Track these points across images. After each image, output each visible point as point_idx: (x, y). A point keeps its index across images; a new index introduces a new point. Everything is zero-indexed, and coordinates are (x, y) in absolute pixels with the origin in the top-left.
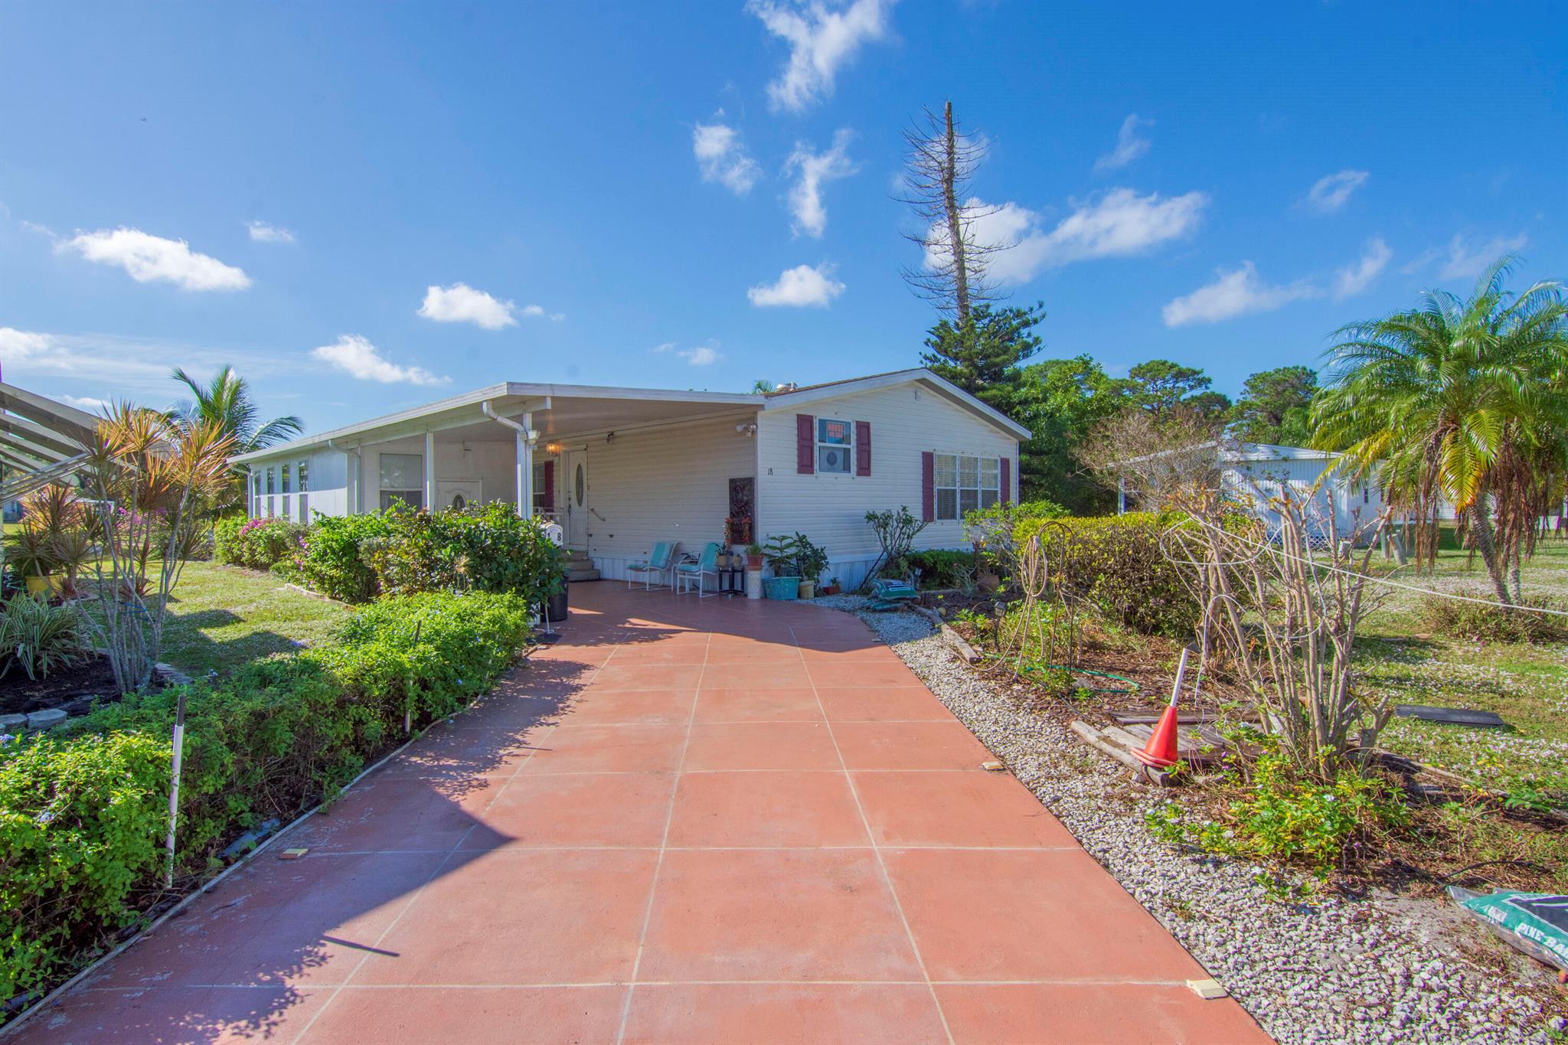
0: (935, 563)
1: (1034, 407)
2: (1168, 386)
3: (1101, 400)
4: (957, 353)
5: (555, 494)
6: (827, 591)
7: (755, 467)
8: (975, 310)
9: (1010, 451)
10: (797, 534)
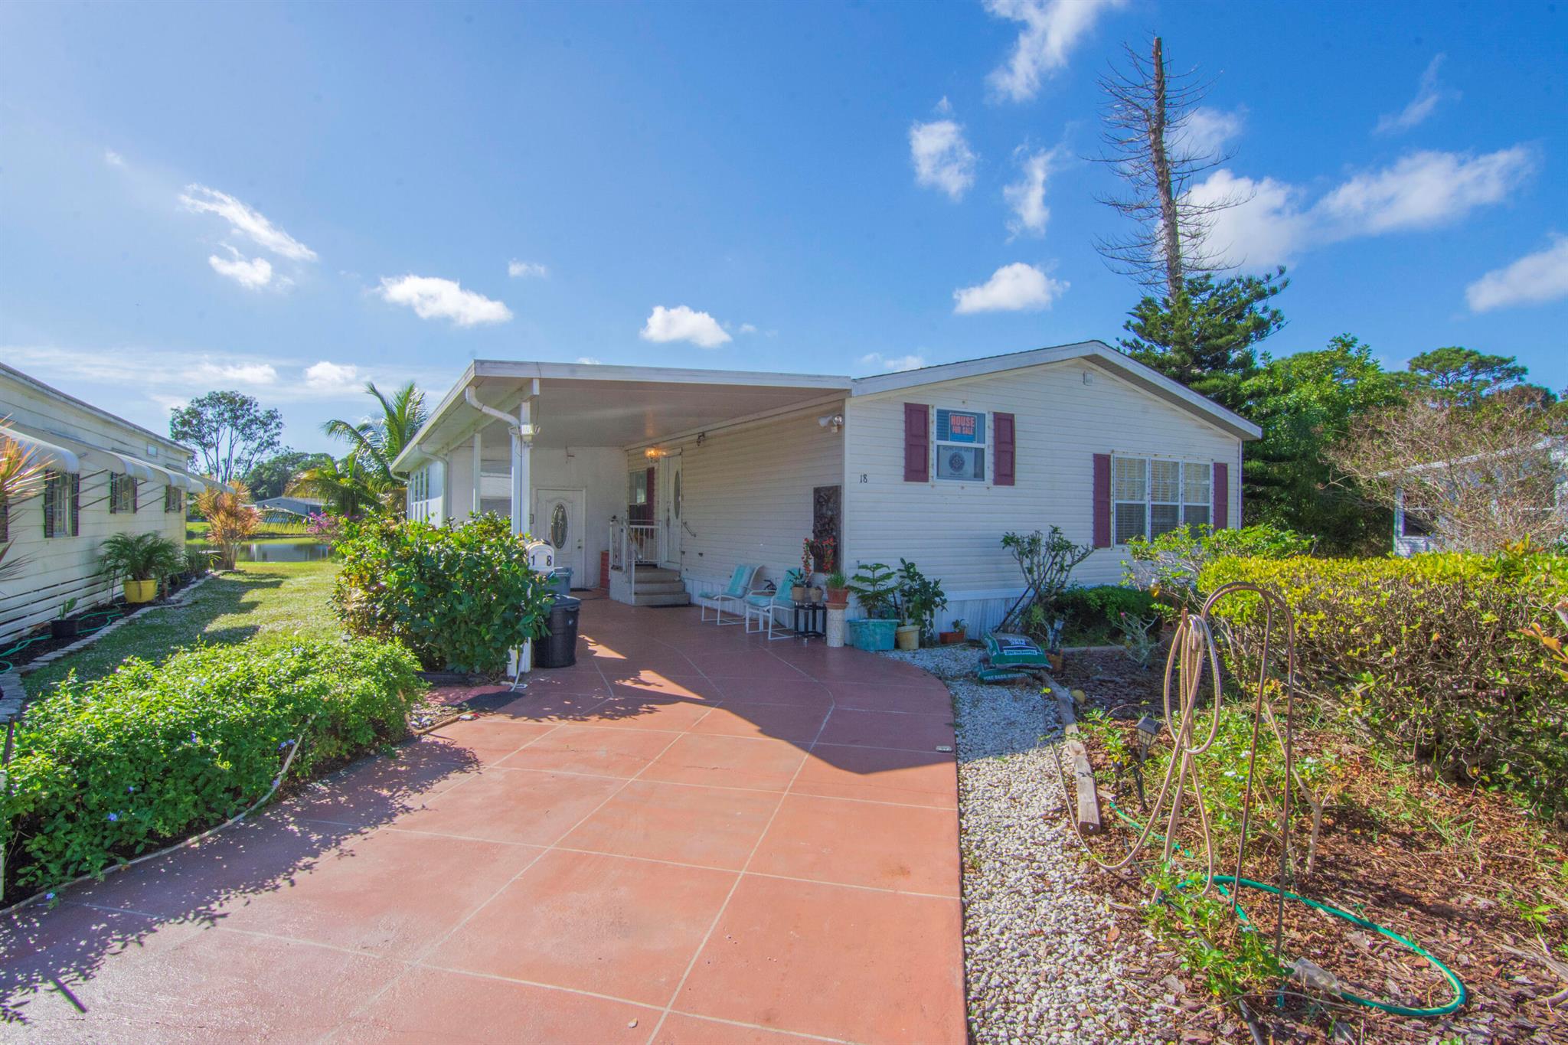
0: (1103, 606)
1: (1271, 401)
2: (1464, 379)
3: (1371, 391)
4: (1165, 337)
5: (655, 504)
6: (944, 640)
7: (841, 474)
8: (1190, 282)
9: (1230, 453)
10: (903, 561)
